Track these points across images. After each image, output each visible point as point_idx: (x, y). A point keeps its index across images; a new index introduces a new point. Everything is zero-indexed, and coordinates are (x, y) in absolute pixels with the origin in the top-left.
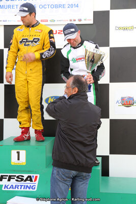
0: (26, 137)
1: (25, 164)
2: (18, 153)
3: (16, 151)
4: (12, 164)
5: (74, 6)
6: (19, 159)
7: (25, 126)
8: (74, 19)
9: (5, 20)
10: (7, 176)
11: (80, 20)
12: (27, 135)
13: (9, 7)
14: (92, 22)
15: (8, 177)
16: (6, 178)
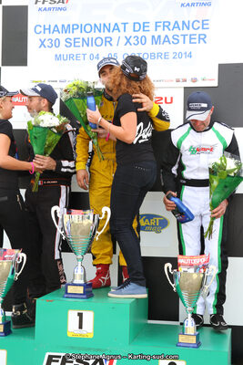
0: (103, 280)
1: (91, 336)
2: (80, 315)
3: (76, 313)
4: (70, 335)
5: (184, 56)
6: (81, 327)
7: (104, 262)
8: (184, 77)
9: (63, 79)
10: (60, 357)
11: (194, 80)
12: (106, 278)
13: (71, 57)
14: (215, 84)
15: (60, 359)
16: (57, 361)
